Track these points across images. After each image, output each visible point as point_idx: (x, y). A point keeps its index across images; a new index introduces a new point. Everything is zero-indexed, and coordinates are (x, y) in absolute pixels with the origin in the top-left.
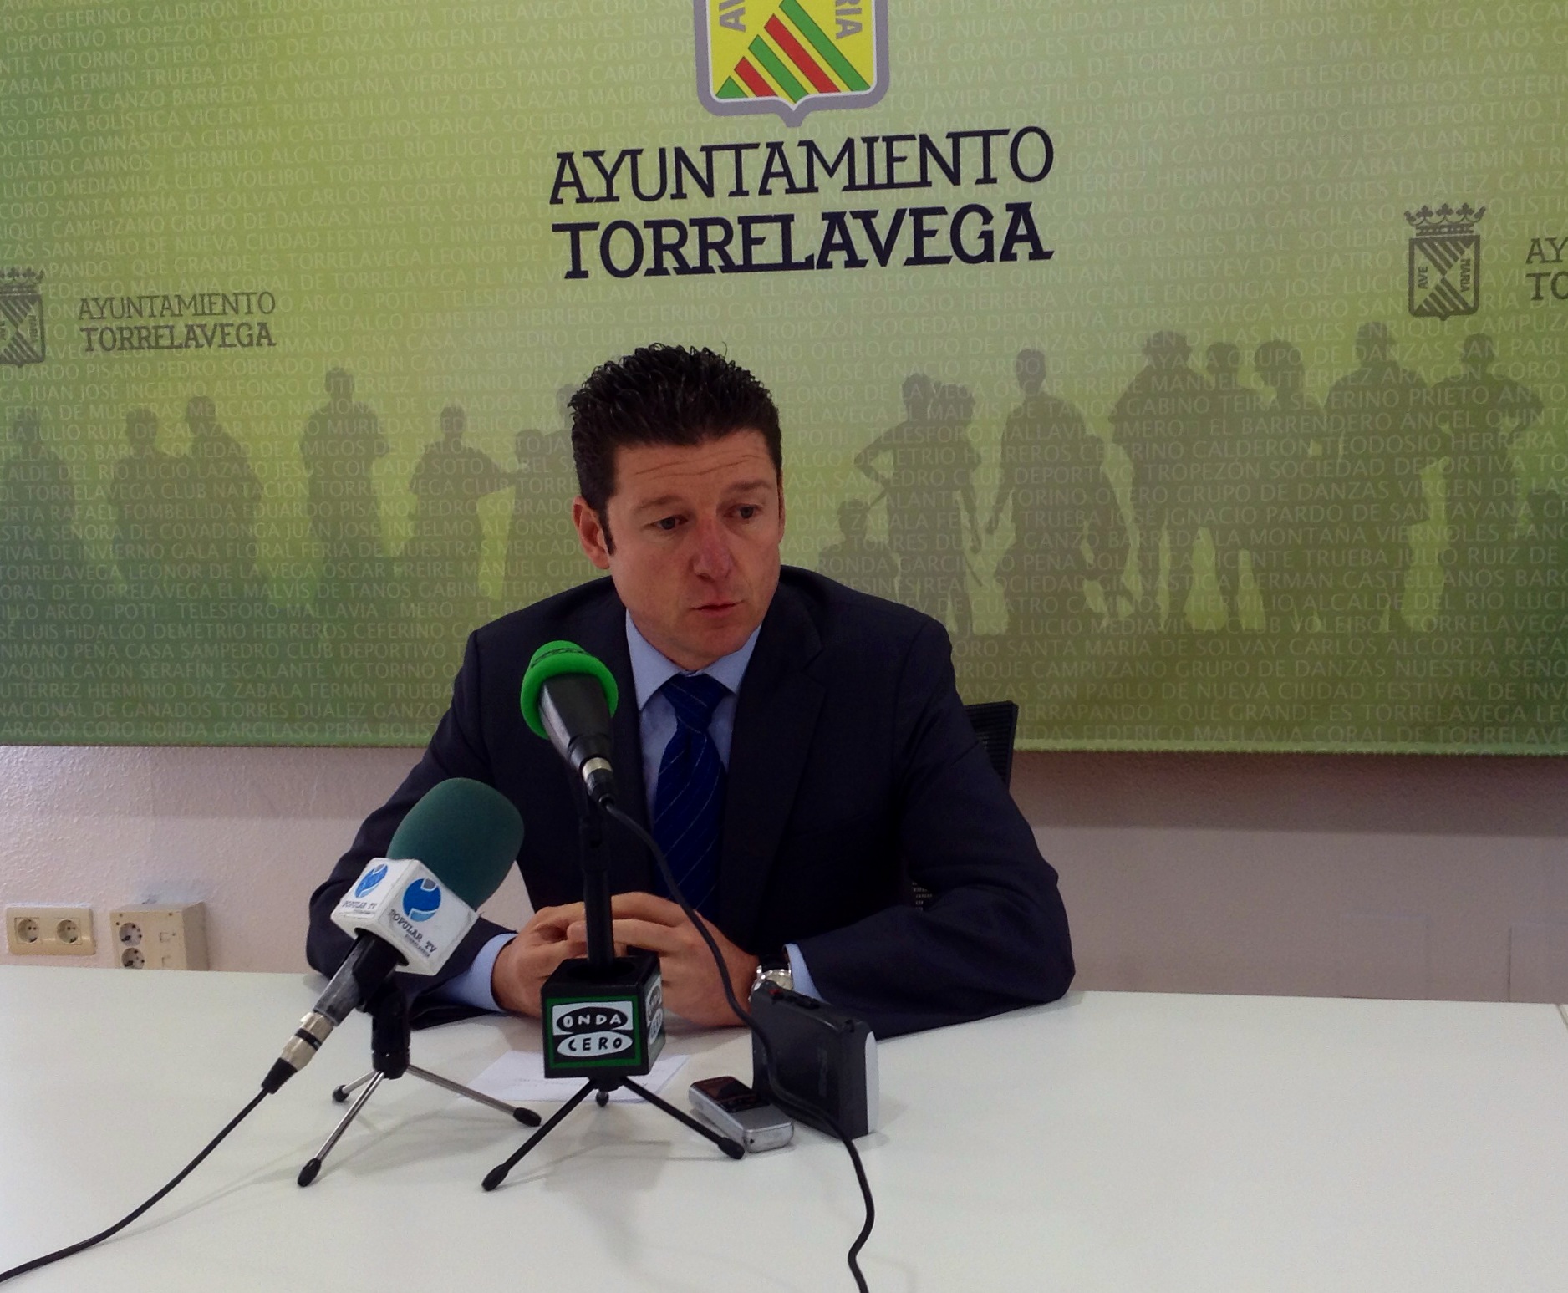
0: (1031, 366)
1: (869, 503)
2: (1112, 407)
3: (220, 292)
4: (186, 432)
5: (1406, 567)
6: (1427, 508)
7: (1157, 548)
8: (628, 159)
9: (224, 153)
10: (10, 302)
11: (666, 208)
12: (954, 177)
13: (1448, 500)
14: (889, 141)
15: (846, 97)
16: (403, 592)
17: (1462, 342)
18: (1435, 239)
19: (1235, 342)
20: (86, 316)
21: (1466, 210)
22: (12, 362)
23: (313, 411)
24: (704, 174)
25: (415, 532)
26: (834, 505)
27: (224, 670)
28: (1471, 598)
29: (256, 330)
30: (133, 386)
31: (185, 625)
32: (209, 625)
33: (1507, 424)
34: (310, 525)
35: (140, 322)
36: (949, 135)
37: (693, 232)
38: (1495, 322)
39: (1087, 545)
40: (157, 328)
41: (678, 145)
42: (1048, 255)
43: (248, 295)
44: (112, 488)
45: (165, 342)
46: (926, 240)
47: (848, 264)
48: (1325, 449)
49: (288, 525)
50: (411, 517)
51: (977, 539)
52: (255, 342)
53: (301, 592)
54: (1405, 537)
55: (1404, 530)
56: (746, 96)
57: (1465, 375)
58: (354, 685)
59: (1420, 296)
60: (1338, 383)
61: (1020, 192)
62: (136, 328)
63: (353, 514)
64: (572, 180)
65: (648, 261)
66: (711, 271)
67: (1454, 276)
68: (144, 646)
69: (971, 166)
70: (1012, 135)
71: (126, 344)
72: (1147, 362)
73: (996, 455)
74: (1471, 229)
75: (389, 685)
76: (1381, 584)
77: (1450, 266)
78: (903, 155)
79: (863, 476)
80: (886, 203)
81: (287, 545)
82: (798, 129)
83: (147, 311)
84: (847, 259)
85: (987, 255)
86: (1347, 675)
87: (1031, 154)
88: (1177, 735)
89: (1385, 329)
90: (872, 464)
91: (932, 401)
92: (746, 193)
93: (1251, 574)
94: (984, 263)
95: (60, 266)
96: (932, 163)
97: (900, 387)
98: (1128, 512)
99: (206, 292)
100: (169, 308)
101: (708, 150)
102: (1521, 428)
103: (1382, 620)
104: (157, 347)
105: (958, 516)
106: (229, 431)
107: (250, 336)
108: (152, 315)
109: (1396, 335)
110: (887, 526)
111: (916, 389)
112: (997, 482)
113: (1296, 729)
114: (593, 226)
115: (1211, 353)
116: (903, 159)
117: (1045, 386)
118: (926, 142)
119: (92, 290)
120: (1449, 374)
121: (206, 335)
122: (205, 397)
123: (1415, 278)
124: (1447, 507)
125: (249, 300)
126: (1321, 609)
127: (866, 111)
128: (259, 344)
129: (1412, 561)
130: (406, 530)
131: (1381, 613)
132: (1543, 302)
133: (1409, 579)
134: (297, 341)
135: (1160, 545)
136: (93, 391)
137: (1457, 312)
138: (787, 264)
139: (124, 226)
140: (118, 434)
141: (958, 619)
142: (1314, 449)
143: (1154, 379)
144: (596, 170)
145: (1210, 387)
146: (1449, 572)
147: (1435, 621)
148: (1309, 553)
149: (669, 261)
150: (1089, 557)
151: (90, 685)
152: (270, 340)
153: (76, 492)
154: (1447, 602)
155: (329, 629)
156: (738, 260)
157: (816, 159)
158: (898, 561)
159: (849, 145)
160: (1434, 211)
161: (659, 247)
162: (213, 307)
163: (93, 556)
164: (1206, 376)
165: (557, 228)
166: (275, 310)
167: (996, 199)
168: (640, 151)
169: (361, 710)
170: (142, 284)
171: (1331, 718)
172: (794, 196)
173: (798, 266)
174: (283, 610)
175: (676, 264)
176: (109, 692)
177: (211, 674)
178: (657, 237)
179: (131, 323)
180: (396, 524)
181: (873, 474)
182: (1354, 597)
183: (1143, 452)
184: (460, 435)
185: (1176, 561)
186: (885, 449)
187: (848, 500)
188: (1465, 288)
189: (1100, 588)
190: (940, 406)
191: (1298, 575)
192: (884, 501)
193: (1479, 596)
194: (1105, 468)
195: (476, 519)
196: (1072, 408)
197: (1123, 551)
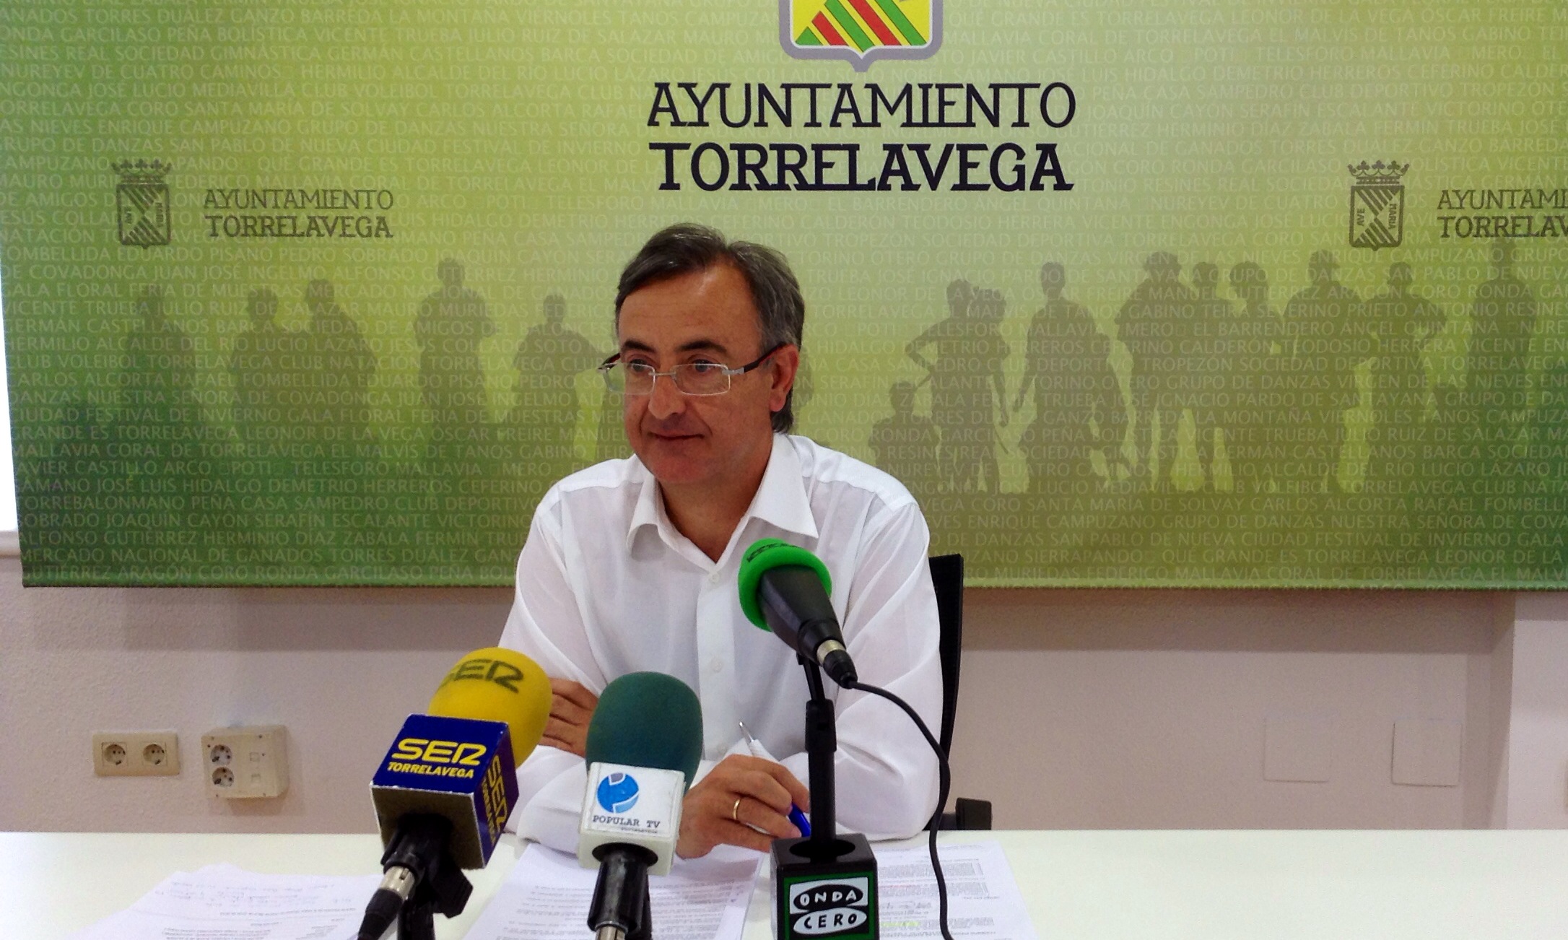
0: (1053, 276)
1: (916, 386)
2: (1118, 311)
3: (342, 188)
4: (305, 311)
5: (1341, 442)
6: (1358, 394)
7: (1149, 425)
8: (717, 92)
9: (349, 68)
10: (137, 190)
11: (749, 134)
12: (994, 120)
13: (1374, 390)
14: (941, 88)
15: (905, 50)
16: (505, 454)
17: (1389, 268)
18: (1370, 187)
19: (1216, 263)
20: (211, 205)
21: (1394, 165)
22: (138, 244)
23: (427, 296)
24: (783, 107)
25: (517, 402)
26: (887, 386)
27: (335, 520)
28: (1390, 467)
29: (375, 223)
30: (256, 268)
31: (299, 482)
32: (322, 481)
33: (1420, 332)
34: (421, 394)
35: (264, 213)
37: (773, 155)
38: (1413, 253)
39: (1094, 422)
40: (280, 218)
41: (762, 82)
42: (1069, 187)
43: (368, 192)
44: (232, 359)
45: (288, 230)
46: (969, 170)
47: (904, 188)
48: (1283, 347)
49: (400, 394)
50: (514, 389)
51: (1005, 416)
52: (373, 234)
54: (1341, 419)
55: (1341, 414)
56: (820, 44)
57: (1390, 294)
58: (457, 534)
59: (1359, 231)
60: (1294, 297)
61: (1047, 135)
62: (259, 217)
63: (461, 386)
64: (668, 106)
65: (733, 177)
66: (787, 188)
67: (1384, 217)
68: (259, 499)
69: (1008, 111)
70: (1043, 89)
71: (250, 231)
72: (1146, 276)
74: (1398, 180)
75: (490, 534)
76: (1321, 455)
78: (952, 100)
79: (911, 361)
80: (937, 139)
81: (398, 412)
82: (864, 74)
83: (271, 203)
84: (903, 183)
85: (1019, 185)
86: (1295, 526)
87: (1058, 107)
88: (1162, 576)
89: (1331, 255)
90: (920, 353)
91: (971, 302)
92: (819, 125)
93: (1223, 447)
94: (1017, 191)
95: (188, 160)
96: (976, 107)
97: (945, 290)
98: (1128, 396)
99: (328, 188)
100: (293, 201)
101: (788, 87)
102: (1430, 337)
103: (1322, 484)
104: (280, 235)
105: (990, 397)
106: (346, 311)
107: (369, 228)
108: (276, 206)
109: (1339, 261)
110: (931, 403)
111: (959, 293)
112: (1023, 370)
113: (1255, 570)
114: (686, 146)
115: (1197, 271)
116: (952, 103)
117: (1064, 293)
118: (971, 91)
119: (218, 183)
120: (1378, 293)
121: (327, 225)
122: (324, 281)
123: (1355, 217)
124: (1373, 396)
125: (368, 197)
126: (1276, 474)
127: (922, 62)
128: (377, 235)
129: (1345, 438)
130: (510, 400)
131: (1321, 478)
132: (1449, 239)
133: (1344, 452)
134: (412, 234)
135: (1152, 422)
136: (216, 273)
137: (1386, 245)
138: (853, 185)
139: (251, 127)
140: (239, 310)
141: (987, 481)
142: (1274, 349)
143: (1151, 290)
144: (689, 99)
145: (1194, 295)
146: (1373, 447)
147: (1362, 484)
148: (1268, 430)
149: (751, 178)
150: (1095, 431)
151: (206, 534)
152: (388, 232)
153: (197, 361)
154: (1371, 470)
155: (436, 486)
156: (811, 180)
157: (879, 99)
158: (939, 431)
159: (908, 90)
160: (1371, 166)
161: (743, 167)
162: (335, 202)
163: (212, 418)
164: (1192, 288)
165: (653, 146)
166: (393, 206)
167: (1029, 139)
168: (728, 85)
169: (463, 556)
170: (267, 179)
171: (1282, 561)
172: (859, 129)
173: (862, 187)
174: (392, 469)
175: (757, 182)
176: (225, 541)
177: (323, 525)
178: (742, 158)
179: (255, 213)
180: (500, 395)
181: (920, 361)
182: (1302, 465)
183: (1141, 347)
184: (561, 320)
185: (1164, 435)
186: (931, 340)
187: (898, 382)
188: (1392, 227)
189: (1103, 455)
190: (978, 307)
191: (1259, 447)
192: (929, 383)
193: (1396, 466)
194: (1110, 360)
195: (573, 393)
196: (1086, 311)
197: (1122, 428)
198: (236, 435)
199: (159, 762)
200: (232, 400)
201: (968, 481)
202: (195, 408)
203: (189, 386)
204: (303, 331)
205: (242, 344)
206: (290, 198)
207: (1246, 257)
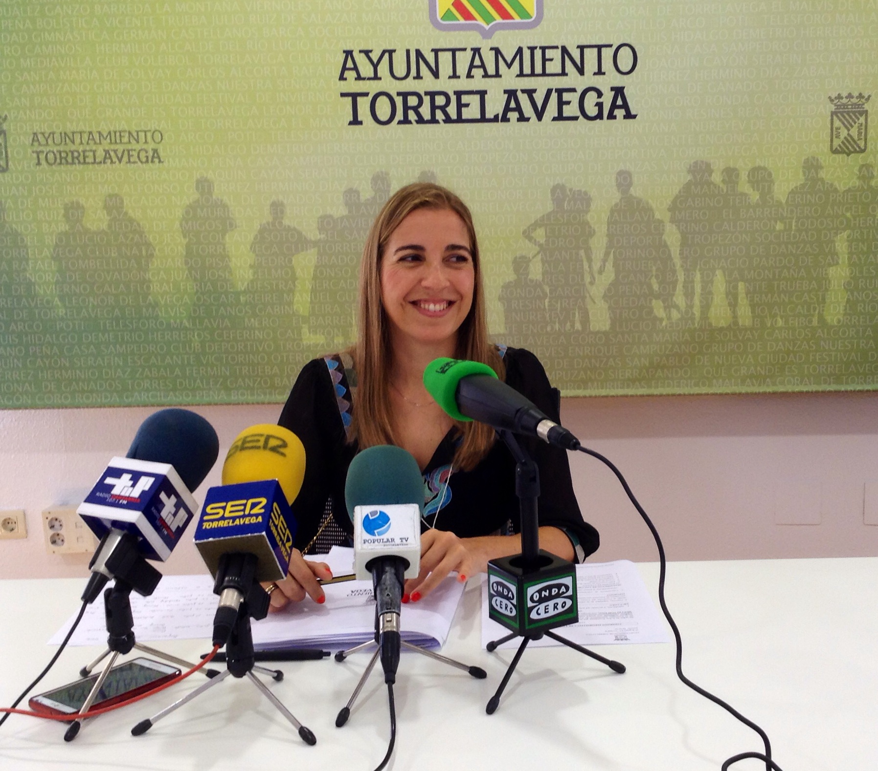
0: (624, 180)
1: (531, 258)
2: (670, 203)
3: (127, 128)
4: (104, 216)
5: (827, 290)
6: (838, 257)
7: (693, 282)
8: (387, 55)
9: (129, 45)
11: (410, 85)
12: (581, 71)
13: (849, 253)
14: (543, 49)
15: (518, 23)
16: (246, 312)
17: (858, 168)
18: (845, 112)
19: (737, 167)
20: (36, 143)
21: (861, 96)
23: (188, 203)
24: (433, 65)
25: (254, 276)
27: (129, 360)
28: (861, 306)
29: (151, 154)
30: (68, 187)
31: (104, 334)
32: (119, 333)
34: (187, 272)
35: (73, 148)
36: (578, 47)
37: (427, 100)
38: (875, 157)
39: (655, 280)
40: (84, 152)
41: (417, 48)
42: (634, 117)
43: (145, 132)
44: (54, 250)
45: (90, 160)
46: (564, 107)
47: (519, 120)
48: (785, 226)
49: (172, 272)
50: (251, 266)
51: (593, 278)
52: (150, 161)
53: (180, 313)
54: (826, 274)
55: (826, 270)
56: (459, 20)
57: (859, 187)
58: (215, 368)
59: (837, 143)
60: (792, 190)
61: (618, 80)
62: (70, 151)
63: (214, 264)
64: (352, 66)
65: (399, 116)
66: (437, 122)
67: (854, 132)
68: (76, 347)
69: (591, 64)
70: (614, 48)
71: (64, 161)
72: (690, 177)
73: (604, 228)
74: (863, 106)
75: (237, 368)
76: (813, 299)
77: (852, 126)
78: (551, 57)
79: (527, 241)
80: (541, 85)
81: (171, 285)
82: (490, 41)
83: (77, 141)
84: (518, 117)
85: (600, 116)
86: (795, 349)
87: (625, 59)
88: (704, 385)
89: (818, 160)
90: (533, 235)
91: (567, 199)
92: (459, 77)
93: (745, 295)
94: (598, 120)
95: (18, 113)
96: (568, 63)
97: (549, 191)
98: (678, 262)
99: (117, 129)
100: (93, 139)
101: (436, 51)
103: (813, 320)
104: (85, 163)
105: (582, 265)
106: (133, 215)
107: (147, 157)
108: (81, 143)
109: (823, 164)
110: (541, 270)
111: (559, 193)
112: (605, 245)
113: (768, 380)
114: (366, 94)
115: (724, 173)
116: (551, 60)
117: (632, 191)
118: (564, 50)
119: (40, 128)
120: (851, 185)
121: (117, 156)
122: (116, 194)
123: (834, 133)
124: (848, 257)
125: (145, 135)
126: (782, 313)
127: (529, 31)
128: (152, 162)
129: (829, 287)
130: (249, 275)
131: (813, 316)
133: (829, 296)
134: (177, 160)
135: (695, 279)
136: (41, 190)
137: (855, 151)
138: (483, 119)
139: (62, 87)
140: (58, 216)
141: (581, 322)
142: (779, 226)
143: (693, 187)
144: (367, 61)
145: (722, 190)
146: (849, 293)
147: (842, 319)
148: (776, 283)
149: (412, 116)
150: (656, 287)
151: (40, 372)
152: (159, 159)
153: (30, 252)
154: (848, 309)
155: (199, 335)
156: (454, 116)
157: (500, 58)
158: (547, 289)
159: (520, 51)
160: (844, 97)
161: (406, 108)
162: (122, 139)
163: (42, 292)
164: (721, 185)
165: (343, 95)
166: (163, 141)
167: (605, 84)
168: (394, 51)
169: (219, 383)
170: (74, 124)
171: (787, 373)
172: (487, 79)
173: (490, 121)
174: (169, 325)
175: (416, 118)
176: (53, 376)
177: (121, 364)
178: (405, 102)
179: (67, 149)
180: (241, 271)
181: (533, 241)
182: (799, 307)
183: (686, 228)
184: (282, 218)
185: (703, 289)
186: (540, 226)
187: (518, 256)
188: (860, 139)
189: (662, 304)
190: (572, 202)
191: (770, 295)
192: (539, 257)
193: (865, 305)
194: (665, 237)
195: (292, 268)
196: (648, 203)
197: (674, 283)
198: (59, 303)
199: (12, 530)
200: (55, 280)
201: (568, 324)
202: (30, 285)
203: (25, 270)
204: (103, 230)
205: (61, 240)
206: (91, 137)
207: (759, 162)
